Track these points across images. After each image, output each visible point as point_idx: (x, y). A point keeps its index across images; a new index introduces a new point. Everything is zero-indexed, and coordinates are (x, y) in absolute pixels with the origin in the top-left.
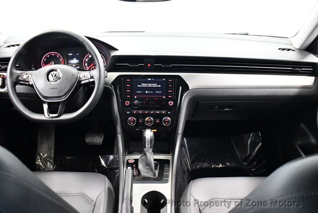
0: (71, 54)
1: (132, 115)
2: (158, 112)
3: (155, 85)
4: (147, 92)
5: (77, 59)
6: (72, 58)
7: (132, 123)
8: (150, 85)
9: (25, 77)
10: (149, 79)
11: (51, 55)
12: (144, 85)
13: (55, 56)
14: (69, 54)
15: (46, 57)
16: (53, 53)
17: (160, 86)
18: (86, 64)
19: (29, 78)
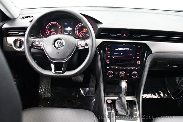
0: (67, 24)
1: (110, 69)
2: (129, 68)
3: (128, 49)
4: (122, 54)
5: (70, 27)
6: (67, 26)
7: (110, 75)
8: (124, 49)
9: (37, 43)
10: (123, 45)
11: (52, 24)
12: (120, 49)
13: (55, 25)
14: (65, 24)
15: (49, 26)
16: (54, 23)
17: (131, 50)
18: (77, 31)
19: (41, 44)
